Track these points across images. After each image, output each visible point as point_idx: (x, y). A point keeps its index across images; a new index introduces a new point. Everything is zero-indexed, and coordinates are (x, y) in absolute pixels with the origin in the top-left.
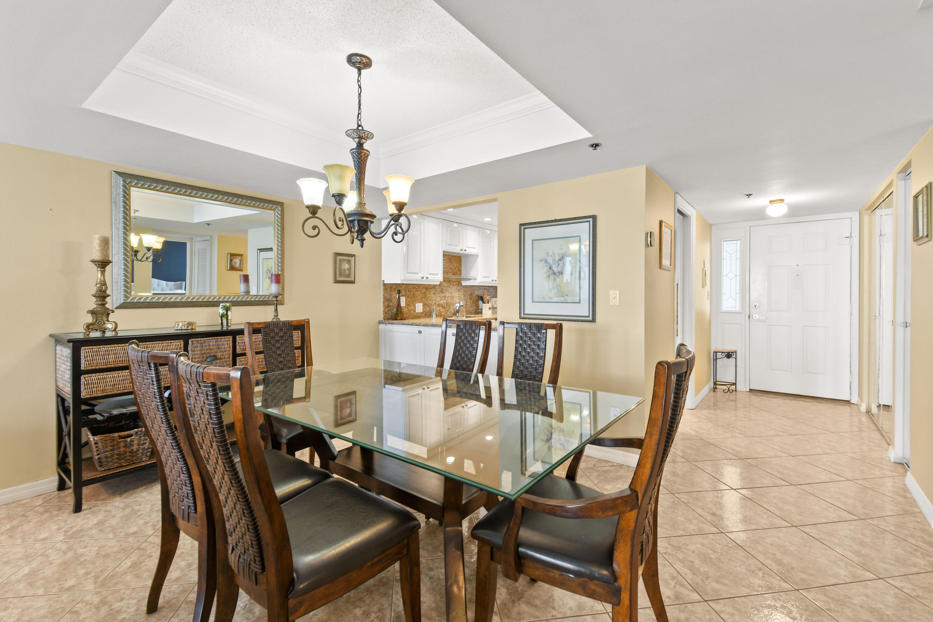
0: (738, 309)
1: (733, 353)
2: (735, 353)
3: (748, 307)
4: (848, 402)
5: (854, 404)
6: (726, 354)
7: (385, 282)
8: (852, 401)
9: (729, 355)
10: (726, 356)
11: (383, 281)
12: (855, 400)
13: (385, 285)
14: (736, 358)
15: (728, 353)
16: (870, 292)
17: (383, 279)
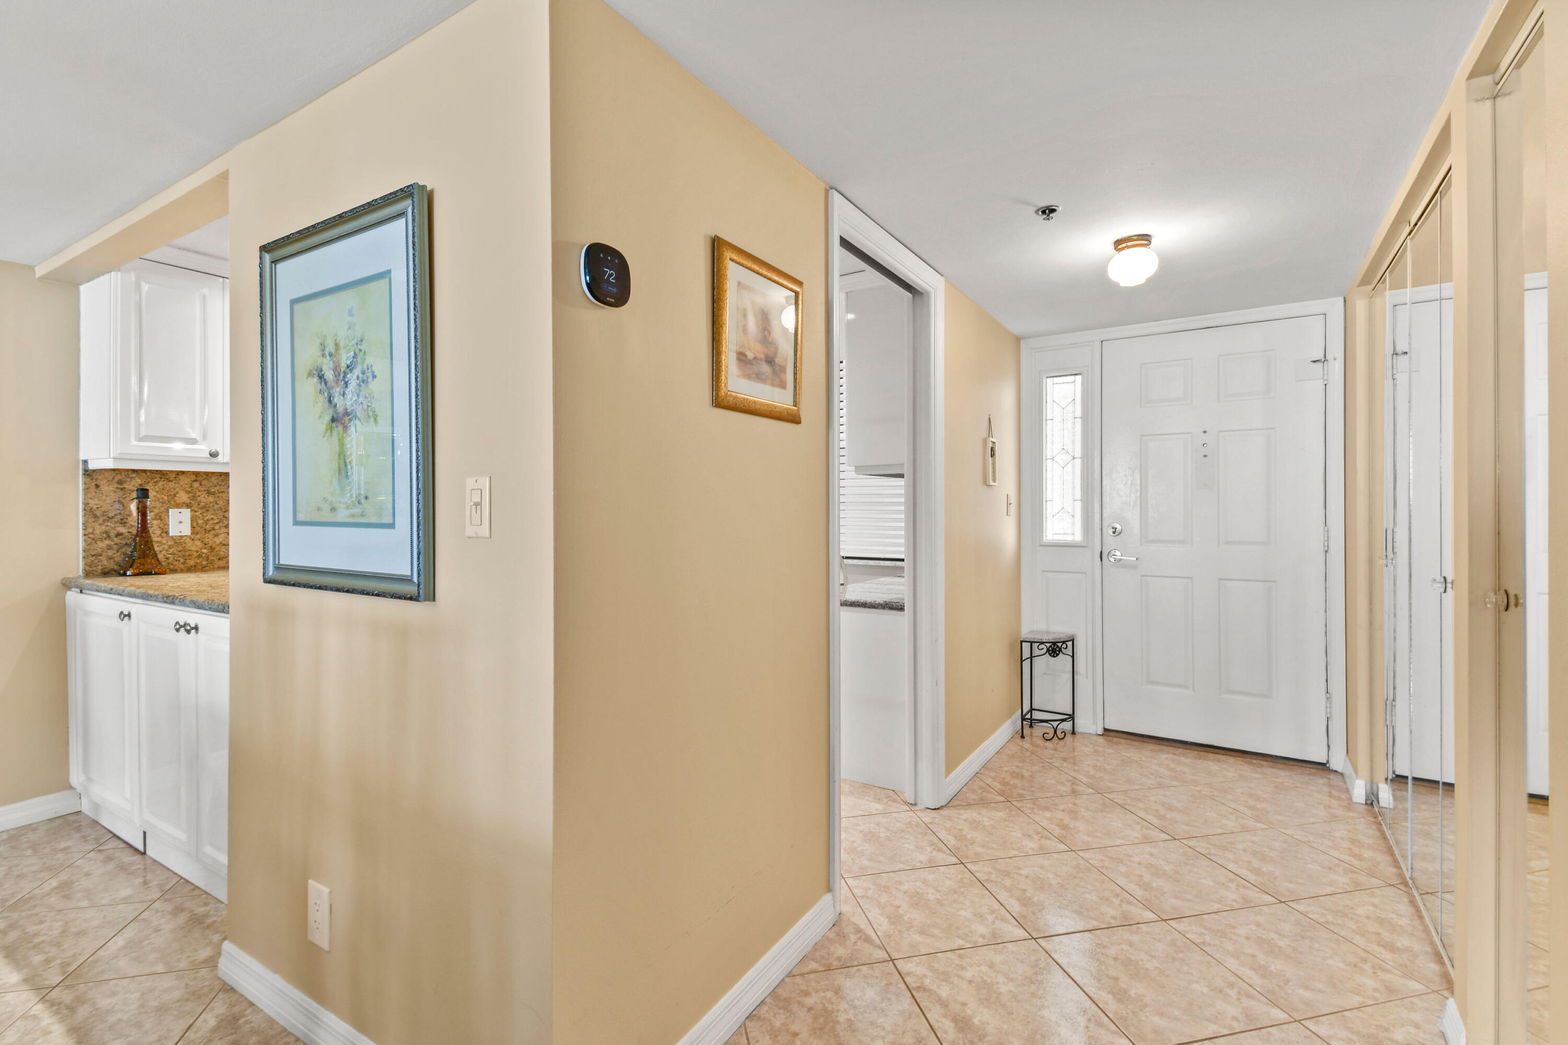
0: (1078, 537)
1: (1064, 642)
2: (1070, 644)
3: (1099, 532)
4: (1322, 767)
5: (1336, 771)
6: (1048, 645)
7: (92, 466)
8: (1333, 765)
9: (1054, 649)
10: (1048, 650)
11: (85, 462)
12: (1338, 762)
13: (88, 473)
14: (1073, 657)
15: (1054, 643)
16: (1371, 496)
17: (82, 457)
